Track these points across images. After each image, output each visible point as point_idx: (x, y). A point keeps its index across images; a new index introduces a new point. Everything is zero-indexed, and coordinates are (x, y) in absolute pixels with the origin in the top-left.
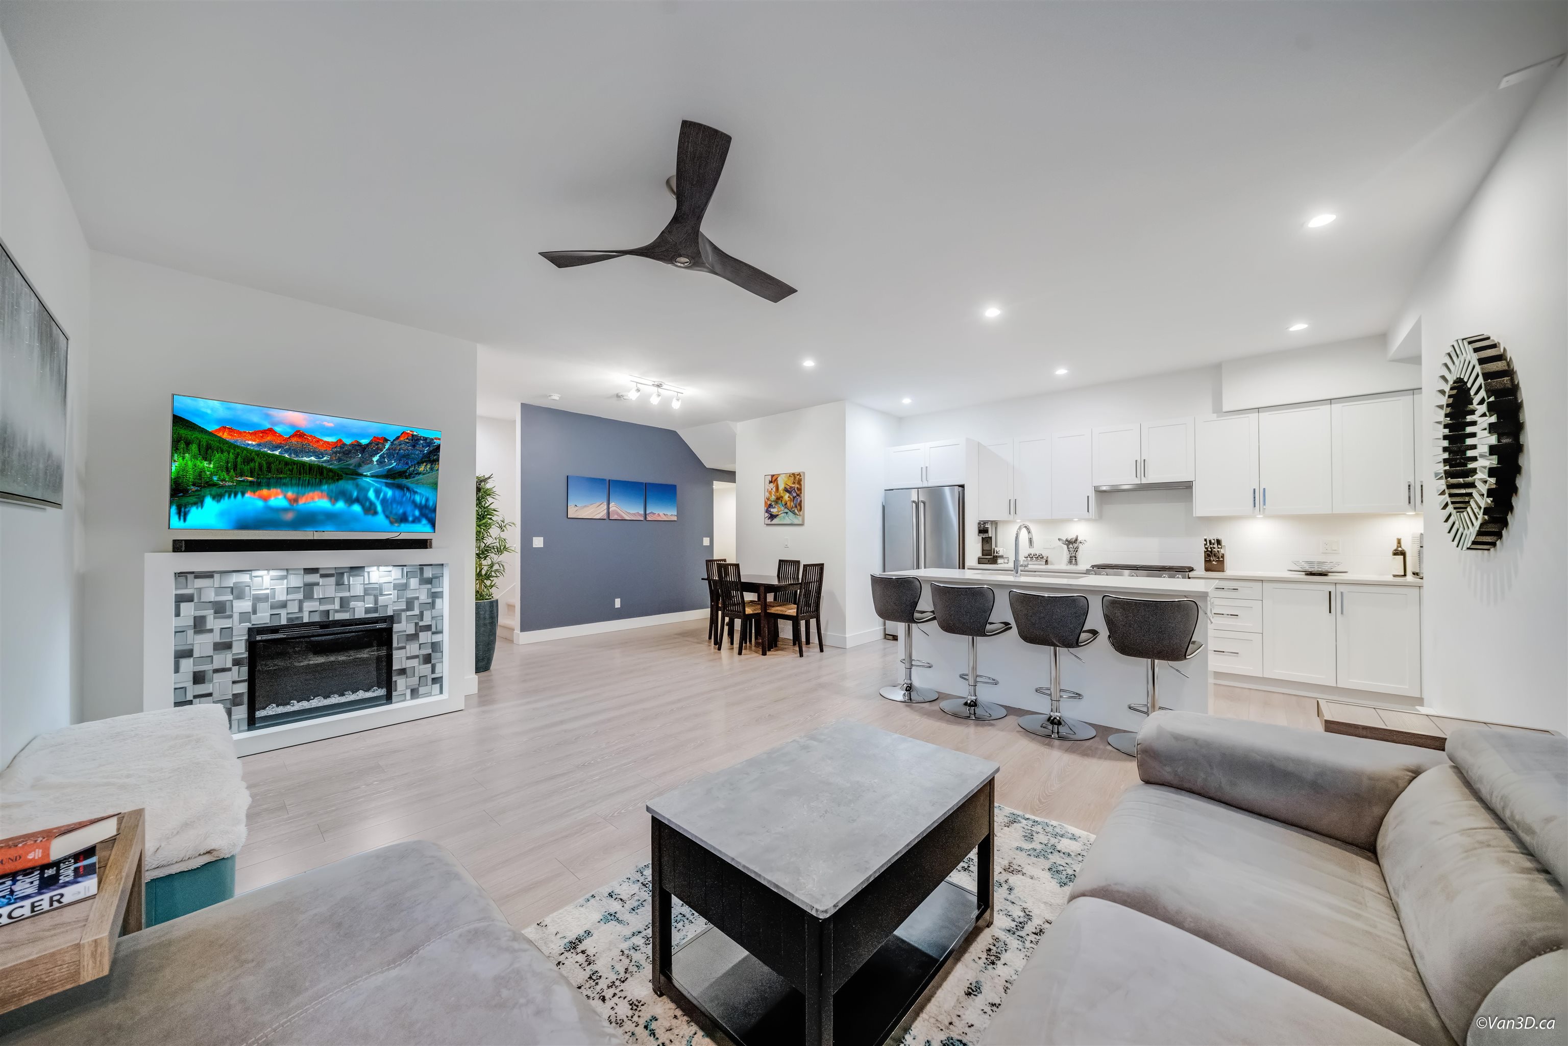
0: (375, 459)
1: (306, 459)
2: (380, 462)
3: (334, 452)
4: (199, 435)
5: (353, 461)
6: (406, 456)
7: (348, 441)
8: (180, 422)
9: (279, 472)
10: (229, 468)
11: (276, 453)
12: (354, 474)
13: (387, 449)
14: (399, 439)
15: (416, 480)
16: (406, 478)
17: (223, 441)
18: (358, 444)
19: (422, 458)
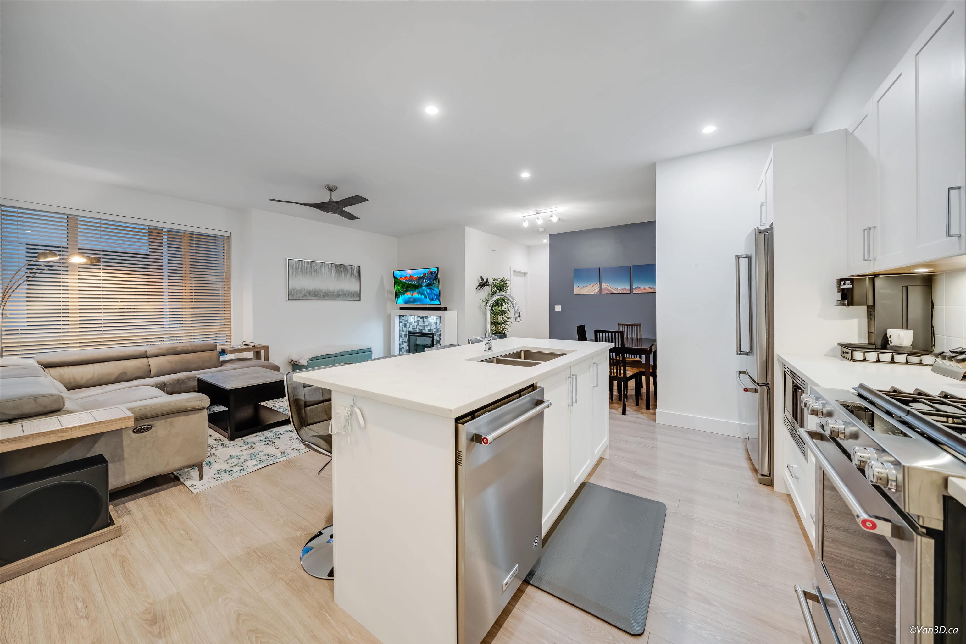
0: (424, 280)
1: (412, 283)
2: (426, 281)
3: (417, 280)
4: (397, 280)
5: (420, 282)
6: (430, 278)
7: (419, 276)
8: (395, 277)
9: (409, 288)
10: (402, 288)
11: (408, 282)
12: (421, 286)
13: (427, 277)
14: (429, 273)
15: (434, 286)
16: (432, 286)
17: (400, 281)
18: (421, 277)
19: (434, 278)
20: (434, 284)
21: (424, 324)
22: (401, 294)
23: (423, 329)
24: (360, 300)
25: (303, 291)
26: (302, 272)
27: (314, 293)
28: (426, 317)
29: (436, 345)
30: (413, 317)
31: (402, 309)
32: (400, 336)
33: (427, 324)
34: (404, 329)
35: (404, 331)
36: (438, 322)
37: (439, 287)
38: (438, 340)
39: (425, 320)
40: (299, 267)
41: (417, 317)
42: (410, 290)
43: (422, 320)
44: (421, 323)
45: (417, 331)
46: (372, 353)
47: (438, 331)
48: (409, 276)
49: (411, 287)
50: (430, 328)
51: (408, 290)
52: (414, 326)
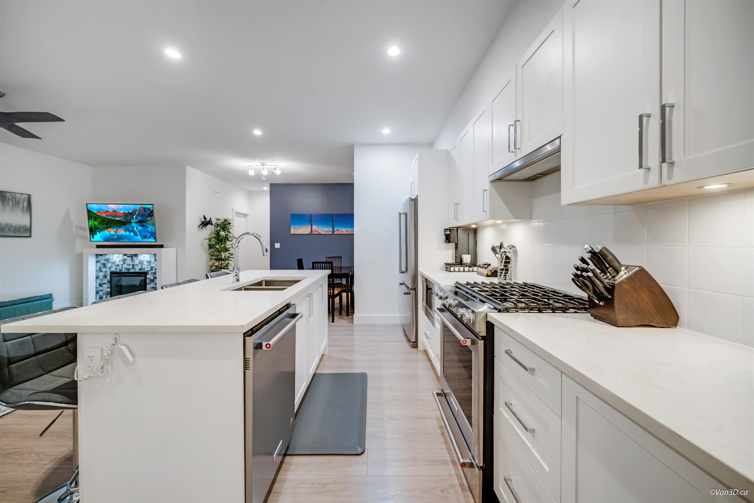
0: (135, 217)
1: (117, 219)
2: (136, 218)
3: (124, 216)
4: (93, 214)
5: (129, 218)
6: (143, 215)
7: (126, 212)
8: (89, 211)
9: (112, 223)
10: (101, 223)
11: (110, 218)
12: (130, 222)
13: (138, 213)
14: (141, 209)
15: (148, 223)
16: (144, 223)
17: (98, 215)
18: (130, 213)
19: (148, 215)
20: (148, 221)
21: (133, 263)
22: (98, 230)
23: (131, 269)
24: (30, 237)
28: (136, 255)
29: (150, 284)
30: (116, 255)
31: (98, 247)
32: (97, 278)
33: (137, 262)
34: (104, 270)
35: (102, 272)
36: (153, 260)
37: (154, 225)
38: (152, 278)
39: (135, 258)
41: (122, 255)
42: (113, 226)
43: (130, 258)
44: (129, 261)
45: (123, 271)
46: (52, 300)
47: (152, 269)
48: (112, 211)
49: (114, 223)
50: (142, 267)
51: (110, 226)
52: (118, 266)
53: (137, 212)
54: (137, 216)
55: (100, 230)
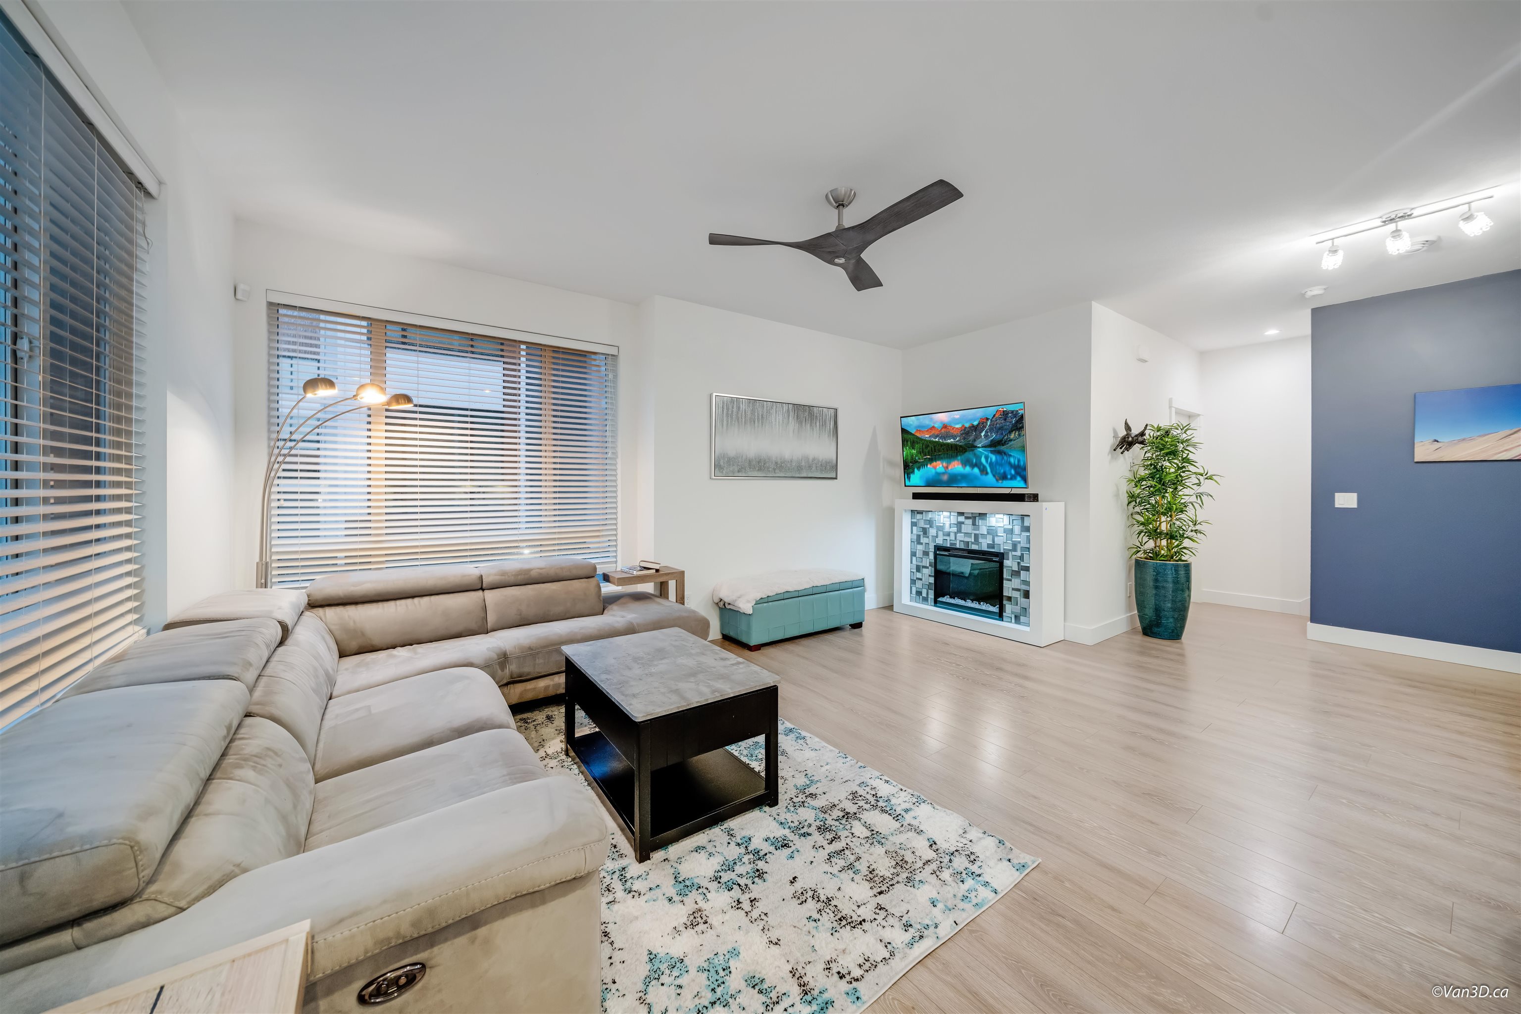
0: (983, 434)
1: (949, 441)
2: (986, 436)
3: (962, 434)
4: (910, 436)
5: (971, 438)
6: (1001, 428)
7: (967, 425)
8: (904, 431)
9: (940, 451)
10: (922, 452)
11: (937, 440)
12: (973, 447)
13: (990, 426)
14: (997, 416)
15: (1010, 446)
16: (1003, 445)
17: (918, 438)
18: (973, 426)
19: (1012, 428)
20: (1011, 440)
21: (977, 532)
22: (917, 465)
23: (972, 543)
24: (836, 478)
25: (740, 460)
26: (738, 419)
27: (759, 462)
28: (982, 515)
29: (1010, 580)
30: (946, 514)
31: (916, 496)
32: (913, 554)
33: (983, 530)
34: (924, 540)
35: (922, 544)
36: (1017, 529)
37: (1023, 449)
38: (1015, 568)
39: (980, 522)
40: (732, 411)
41: (956, 514)
42: (942, 456)
43: (970, 521)
44: (968, 527)
45: (958, 546)
47: (1014, 548)
48: (941, 426)
49: (943, 449)
50: (993, 541)
51: (937, 457)
52: (948, 534)
53: (988, 424)
54: (988, 432)
55: (919, 464)
